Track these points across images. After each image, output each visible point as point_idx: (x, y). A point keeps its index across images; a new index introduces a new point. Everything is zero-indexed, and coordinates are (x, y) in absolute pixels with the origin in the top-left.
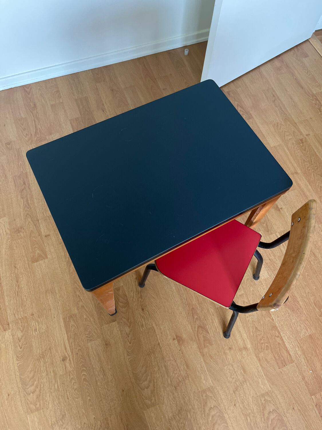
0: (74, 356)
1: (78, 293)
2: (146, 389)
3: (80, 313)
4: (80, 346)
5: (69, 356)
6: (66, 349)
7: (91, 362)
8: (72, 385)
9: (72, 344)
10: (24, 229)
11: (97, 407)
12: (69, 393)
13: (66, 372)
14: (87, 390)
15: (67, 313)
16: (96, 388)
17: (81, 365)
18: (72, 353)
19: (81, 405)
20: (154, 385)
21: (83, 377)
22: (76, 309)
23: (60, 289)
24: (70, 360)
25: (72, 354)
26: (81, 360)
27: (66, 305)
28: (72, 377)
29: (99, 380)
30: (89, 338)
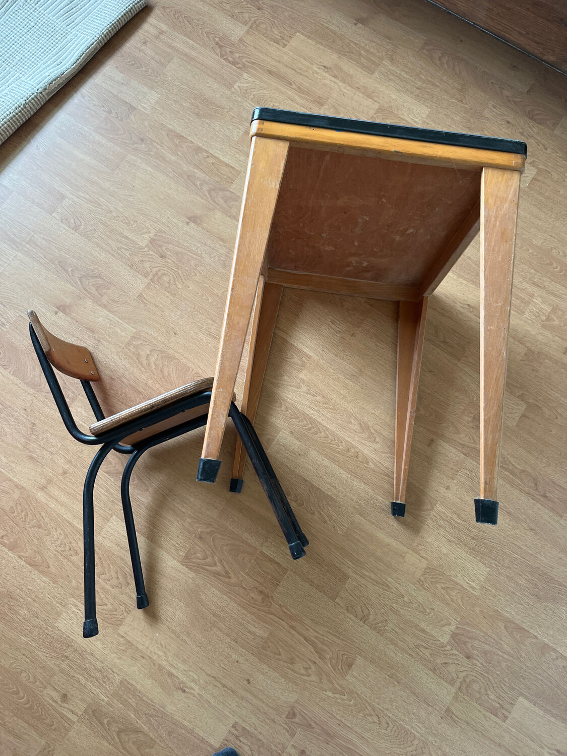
0: (53, 712)
4: (55, 730)
5: (61, 707)
6: (73, 712)
7: (24, 721)
8: (29, 674)
9: (68, 724)
12: (27, 662)
13: (50, 684)
14: (5, 682)
17: (35, 707)
18: (59, 714)
21: (21, 694)
24: (56, 702)
25: (59, 711)
26: (40, 714)
28: (37, 683)
30: (49, 751)
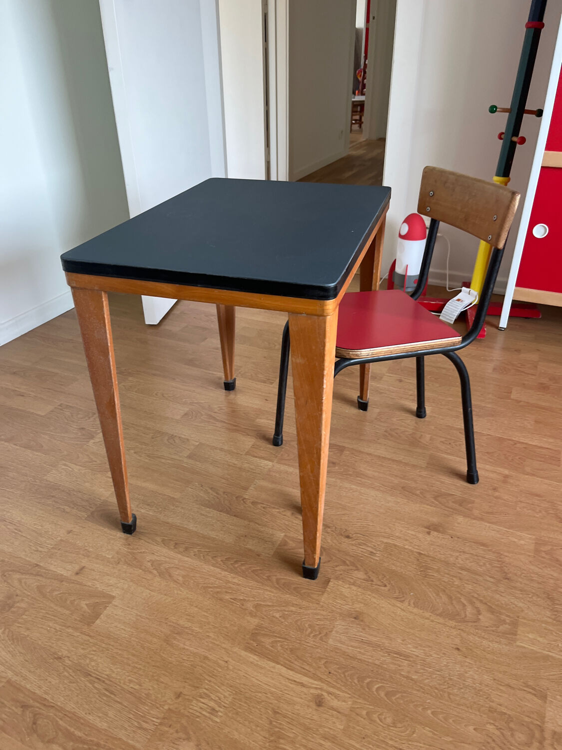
0: (329, 680)
1: (227, 597)
2: (480, 617)
3: (263, 618)
4: (320, 658)
5: (320, 689)
6: (302, 685)
7: (365, 661)
8: (381, 724)
9: (304, 669)
10: (17, 595)
11: (458, 710)
12: (391, 739)
13: (346, 716)
14: (411, 705)
15: (242, 636)
16: (421, 687)
17: (356, 681)
18: (321, 680)
19: (430, 734)
20: (481, 601)
21: (382, 694)
22: (249, 618)
23: (188, 617)
24: (329, 693)
25: (322, 682)
26: (346, 674)
27: (226, 627)
28: (364, 712)
29: (409, 672)
30: (320, 633)
